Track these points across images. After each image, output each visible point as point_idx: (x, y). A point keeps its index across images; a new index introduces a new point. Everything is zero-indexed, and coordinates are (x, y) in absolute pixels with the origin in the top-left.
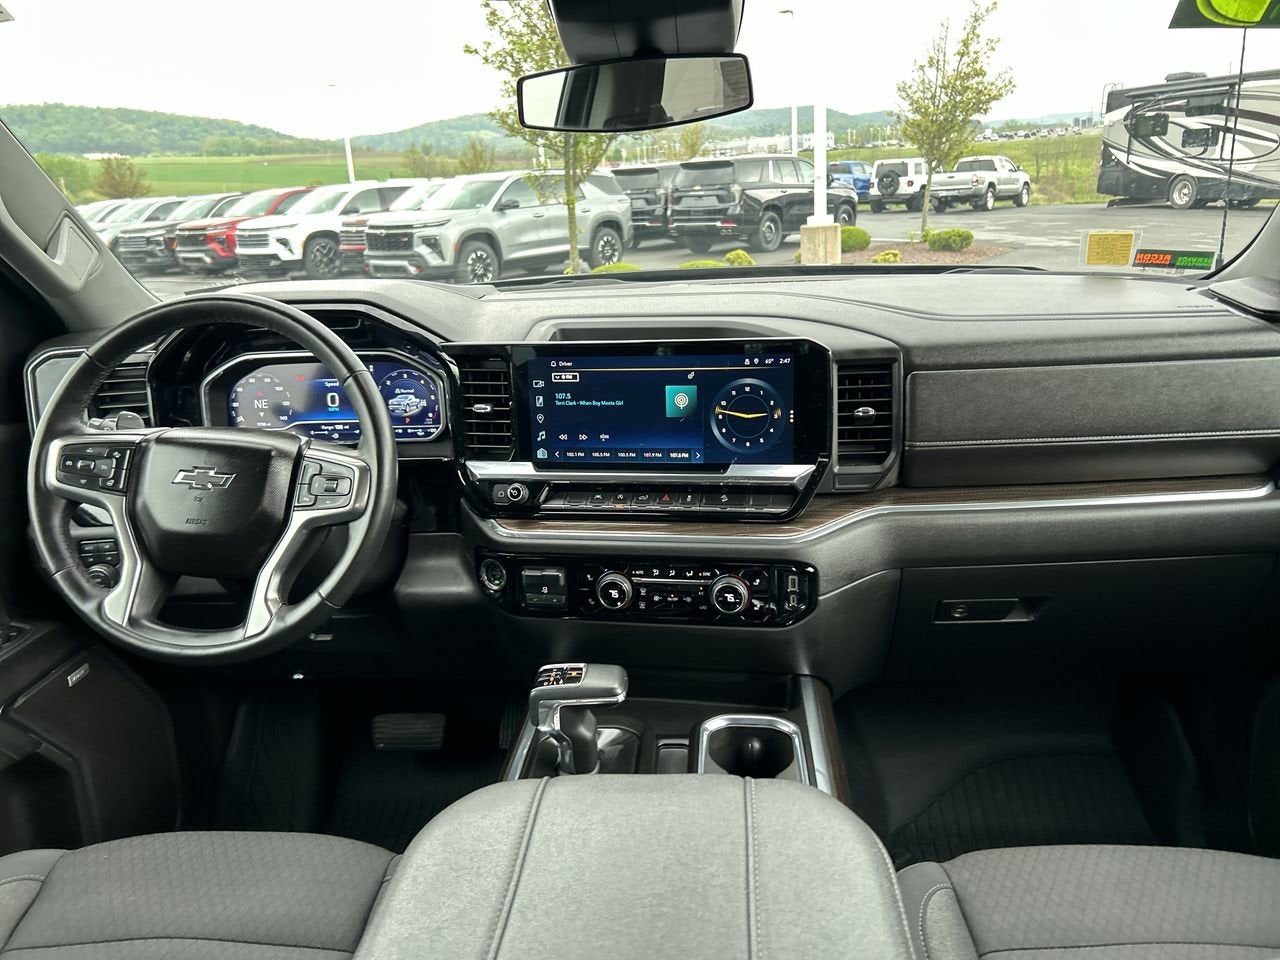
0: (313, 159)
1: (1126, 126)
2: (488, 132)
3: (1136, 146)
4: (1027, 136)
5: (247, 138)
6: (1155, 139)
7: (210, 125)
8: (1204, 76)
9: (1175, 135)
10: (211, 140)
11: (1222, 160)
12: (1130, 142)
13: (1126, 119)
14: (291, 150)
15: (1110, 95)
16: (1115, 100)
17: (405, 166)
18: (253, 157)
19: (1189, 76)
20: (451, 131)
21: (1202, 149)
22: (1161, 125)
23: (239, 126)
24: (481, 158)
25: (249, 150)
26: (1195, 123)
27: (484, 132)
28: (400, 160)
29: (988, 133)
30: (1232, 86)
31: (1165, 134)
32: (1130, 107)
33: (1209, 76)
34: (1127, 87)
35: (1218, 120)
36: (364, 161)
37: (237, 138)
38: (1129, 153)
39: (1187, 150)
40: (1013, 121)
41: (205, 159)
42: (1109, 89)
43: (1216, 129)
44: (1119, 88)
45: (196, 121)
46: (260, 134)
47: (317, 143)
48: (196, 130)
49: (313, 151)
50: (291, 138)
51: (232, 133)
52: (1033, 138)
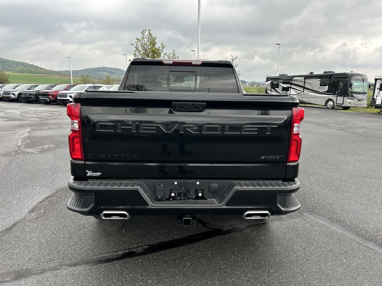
0: (52, 76)
1: (270, 85)
2: (106, 73)
3: (273, 90)
4: (257, 86)
5: (30, 68)
6: (276, 89)
7: (18, 63)
8: (287, 75)
9: (280, 88)
10: (18, 68)
11: (290, 94)
12: (271, 89)
13: (270, 84)
14: (44, 73)
15: (267, 78)
16: (268, 79)
17: (81, 80)
18: (32, 74)
19: (284, 75)
20: (95, 72)
21: (286, 92)
22: (277, 86)
23: (28, 64)
24: (110, 80)
25: (30, 72)
26: (285, 86)
27: (104, 72)
28: (80, 79)
29: (247, 84)
30: (292, 78)
31: (278, 88)
32: (271, 81)
33: (288, 75)
34: (271, 76)
35: (289, 86)
36: (67, 78)
37: (27, 68)
38: (271, 91)
39: (283, 92)
40: (254, 82)
41: (16, 74)
42: (267, 76)
43: (288, 87)
44: (269, 76)
45: (14, 62)
46: (34, 67)
47: (53, 71)
48: (14, 65)
49: (51, 74)
50: (44, 69)
51: (25, 67)
52: (258, 87)
